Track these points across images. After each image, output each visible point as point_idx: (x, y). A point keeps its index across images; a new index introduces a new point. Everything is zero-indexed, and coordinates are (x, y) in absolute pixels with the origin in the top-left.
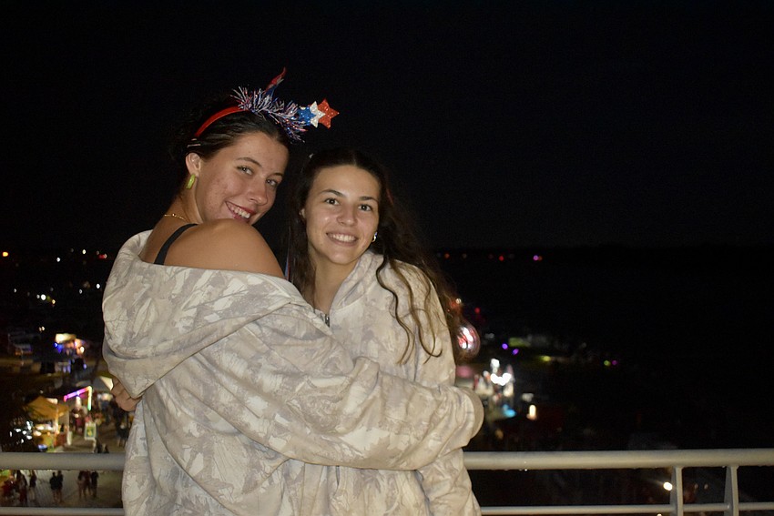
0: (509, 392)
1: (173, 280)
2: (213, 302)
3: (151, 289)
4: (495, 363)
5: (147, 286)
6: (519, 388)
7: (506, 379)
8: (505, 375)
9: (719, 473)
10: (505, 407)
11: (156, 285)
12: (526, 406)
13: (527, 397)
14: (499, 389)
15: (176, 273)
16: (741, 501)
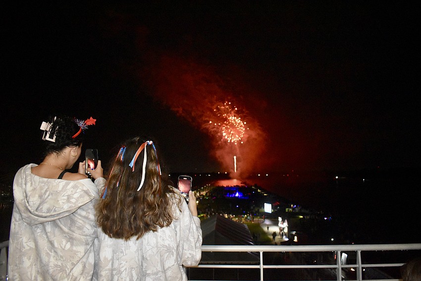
0: (286, 230)
1: (58, 185)
2: (73, 195)
3: (48, 188)
4: (280, 219)
5: (46, 187)
6: (290, 228)
7: (285, 225)
8: (284, 224)
9: (355, 253)
10: (284, 237)
11: (51, 186)
12: (293, 236)
13: (294, 233)
14: (282, 229)
15: (59, 182)
16: (362, 264)
